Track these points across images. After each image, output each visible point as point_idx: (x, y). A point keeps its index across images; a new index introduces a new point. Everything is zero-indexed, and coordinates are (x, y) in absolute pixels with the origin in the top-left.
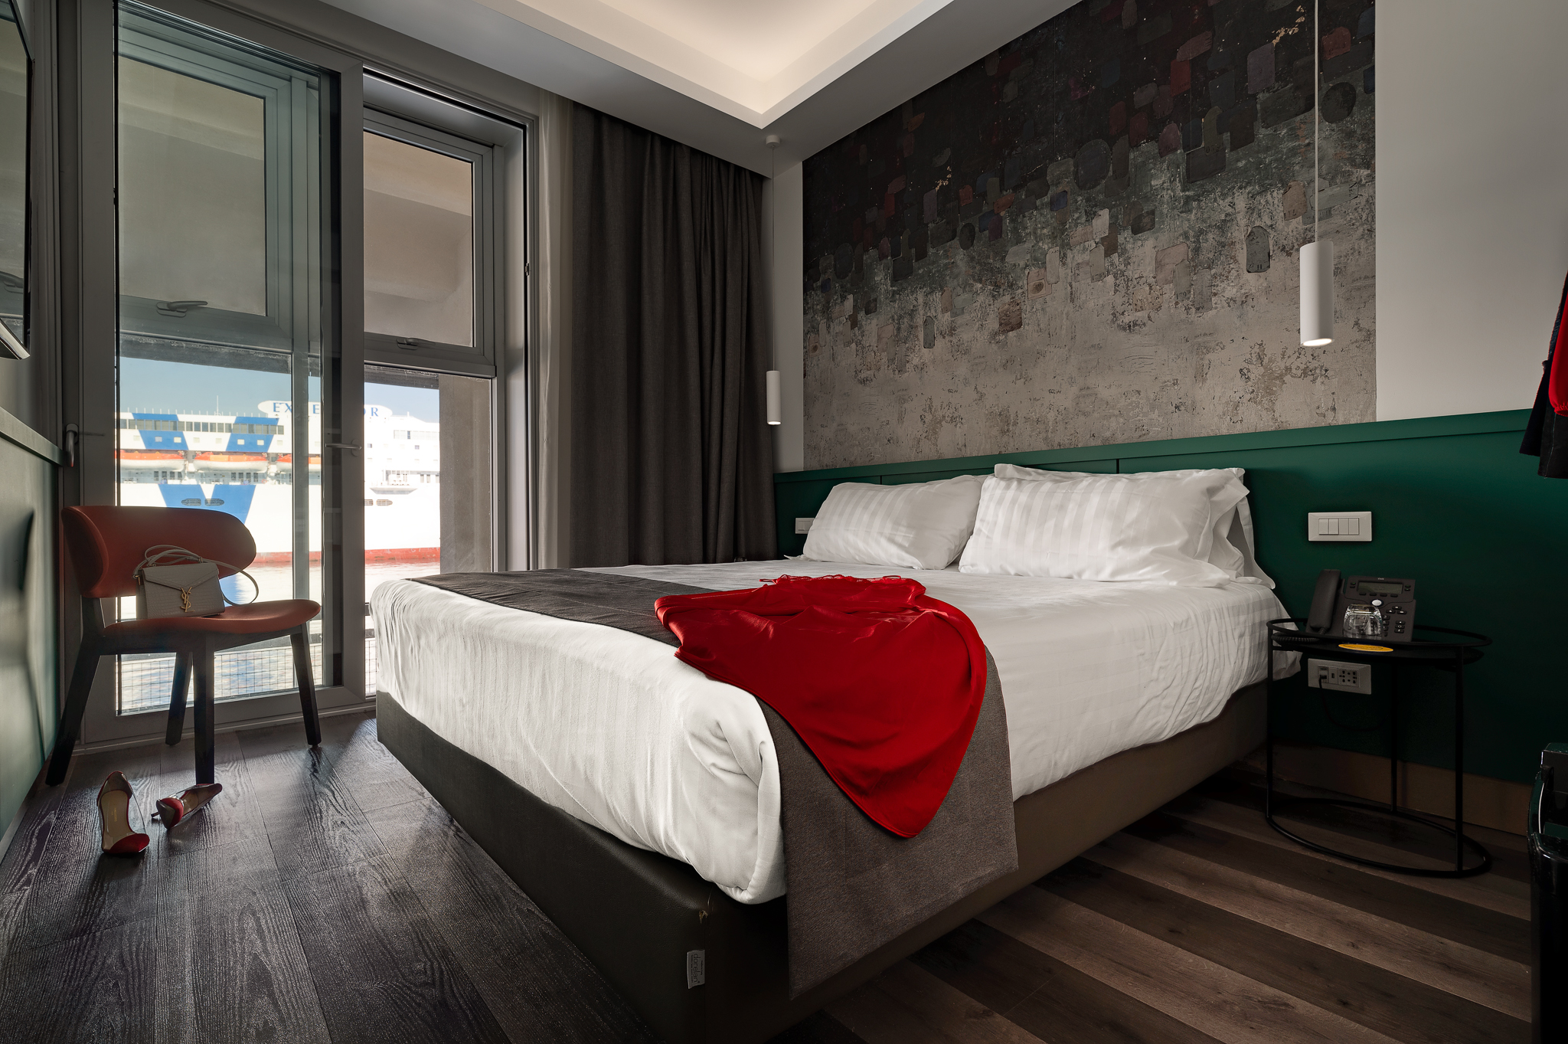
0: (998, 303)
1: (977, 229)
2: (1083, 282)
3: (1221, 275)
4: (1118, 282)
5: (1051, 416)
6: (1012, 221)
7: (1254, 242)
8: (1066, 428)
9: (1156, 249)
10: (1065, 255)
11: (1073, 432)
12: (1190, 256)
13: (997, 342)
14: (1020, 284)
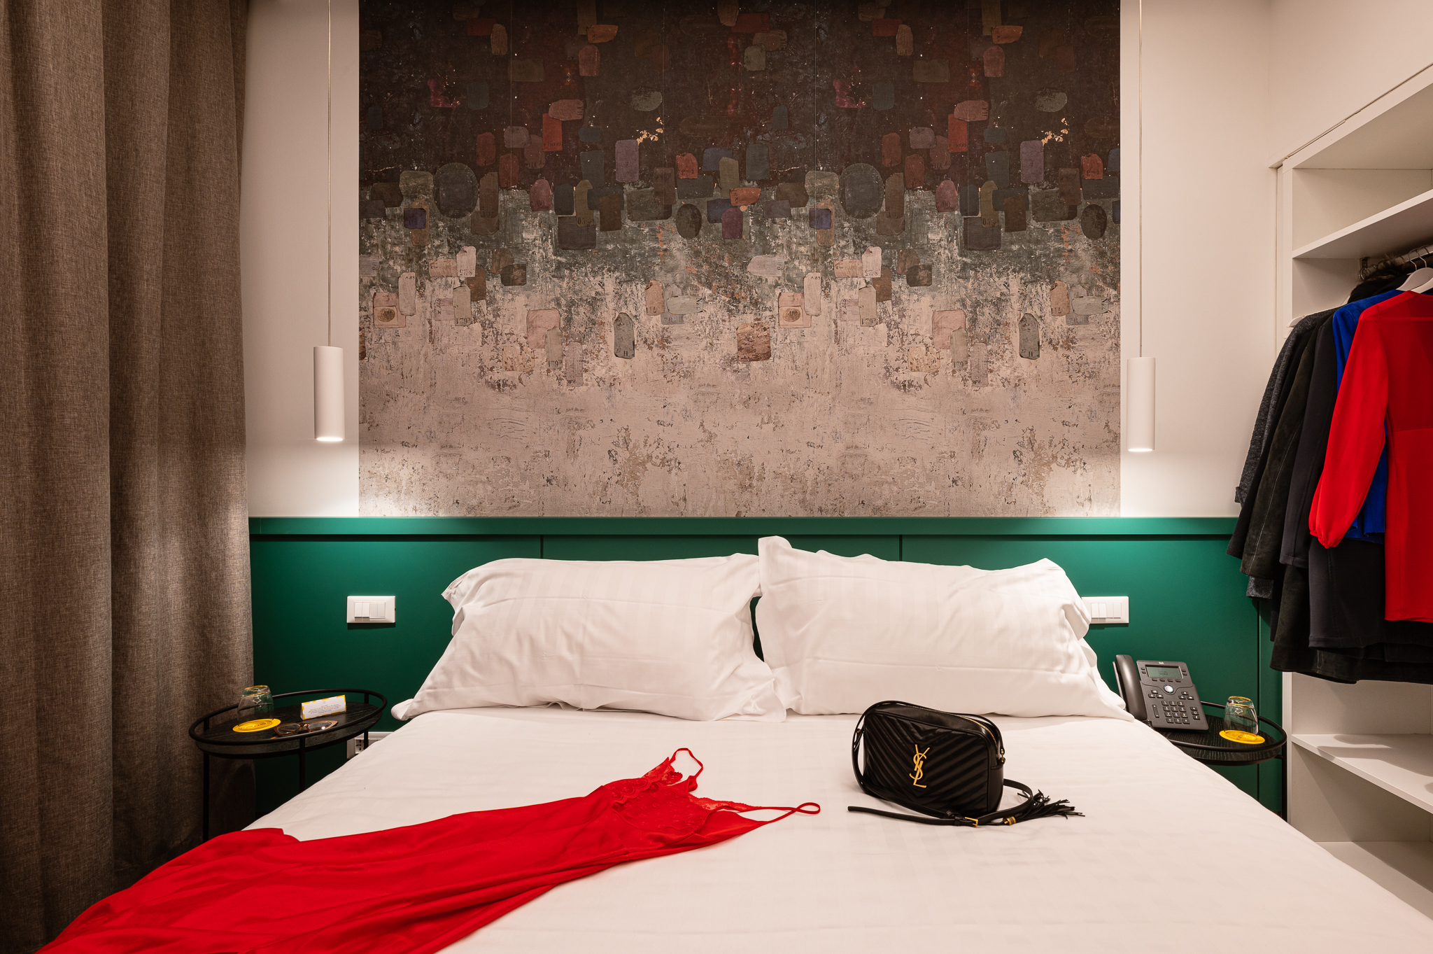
0: (736, 321)
1: (704, 216)
2: (850, 323)
3: (996, 353)
4: (891, 333)
5: (810, 474)
6: (756, 222)
7: (1026, 328)
8: (829, 491)
9: (934, 309)
10: (828, 285)
11: (838, 496)
12: (968, 326)
13: (735, 371)
14: (769, 305)
